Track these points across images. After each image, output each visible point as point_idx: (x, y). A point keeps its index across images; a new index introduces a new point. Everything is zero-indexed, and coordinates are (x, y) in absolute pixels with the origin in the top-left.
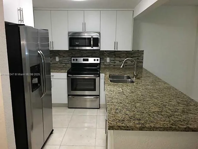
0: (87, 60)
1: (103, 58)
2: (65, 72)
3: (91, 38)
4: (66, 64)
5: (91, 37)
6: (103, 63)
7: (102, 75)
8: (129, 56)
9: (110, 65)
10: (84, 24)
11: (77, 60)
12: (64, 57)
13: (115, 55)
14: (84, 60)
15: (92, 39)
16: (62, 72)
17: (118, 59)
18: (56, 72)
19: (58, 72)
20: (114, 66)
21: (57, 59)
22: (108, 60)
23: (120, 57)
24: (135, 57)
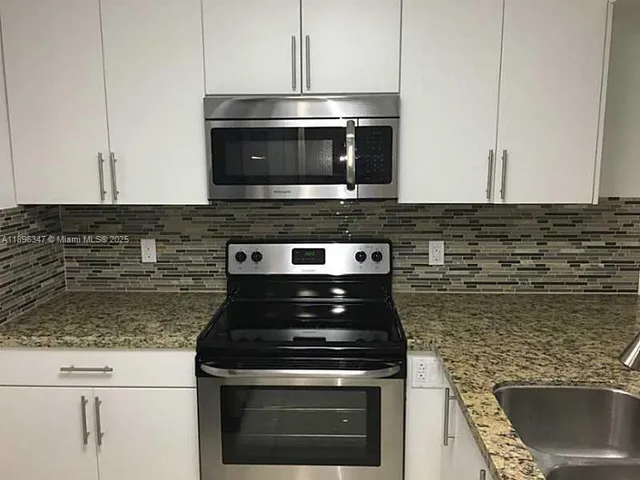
0: (319, 257)
1: (407, 244)
2: (181, 346)
3: (341, 131)
4: (196, 277)
5: (343, 123)
6: (408, 270)
7: (422, 366)
8: (560, 231)
9: (446, 280)
10: (301, 48)
11: (257, 257)
12: (186, 239)
13: (475, 225)
14: (299, 257)
15: (350, 136)
16: (165, 347)
17: (498, 247)
18: (127, 345)
19: (137, 347)
20: (471, 285)
21: (149, 252)
22: (436, 253)
23: (504, 238)
24: (596, 235)
